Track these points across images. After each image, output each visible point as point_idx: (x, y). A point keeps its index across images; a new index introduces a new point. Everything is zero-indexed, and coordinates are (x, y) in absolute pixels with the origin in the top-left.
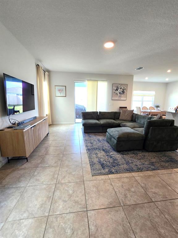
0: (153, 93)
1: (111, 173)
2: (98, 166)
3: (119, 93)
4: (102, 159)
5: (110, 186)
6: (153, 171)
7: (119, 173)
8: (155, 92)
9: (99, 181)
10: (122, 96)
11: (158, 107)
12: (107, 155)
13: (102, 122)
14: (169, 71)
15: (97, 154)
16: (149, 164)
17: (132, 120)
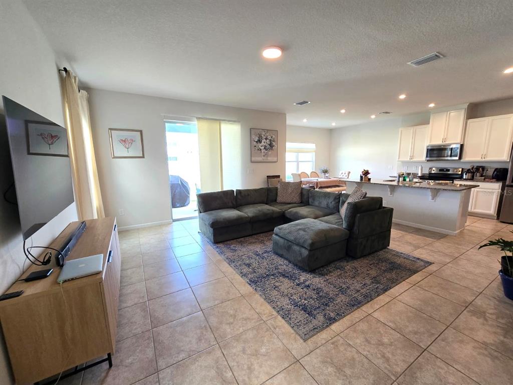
0: (312, 146)
1: (331, 321)
2: (299, 315)
3: (265, 148)
4: (294, 297)
5: (349, 349)
6: (386, 293)
7: (345, 316)
8: (316, 146)
9: (325, 348)
10: (270, 153)
11: (325, 172)
12: (298, 285)
13: (249, 212)
14: (343, 111)
15: (276, 287)
16: (373, 283)
17: (301, 203)
